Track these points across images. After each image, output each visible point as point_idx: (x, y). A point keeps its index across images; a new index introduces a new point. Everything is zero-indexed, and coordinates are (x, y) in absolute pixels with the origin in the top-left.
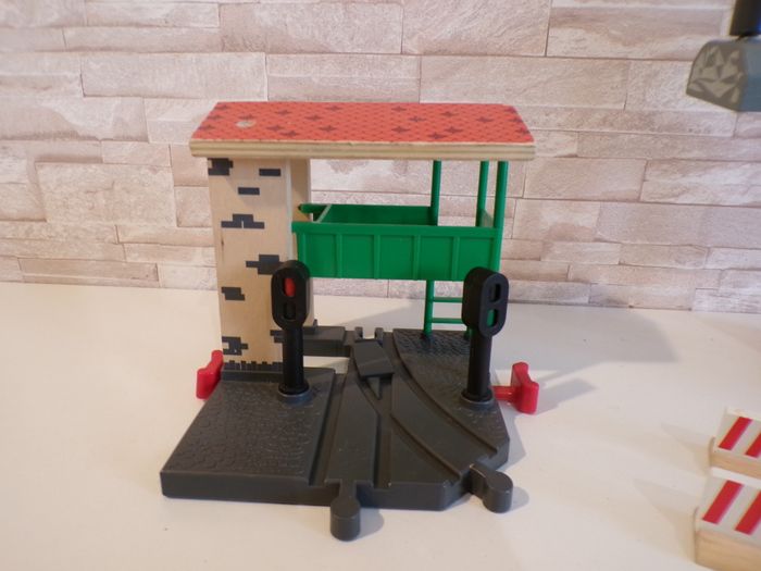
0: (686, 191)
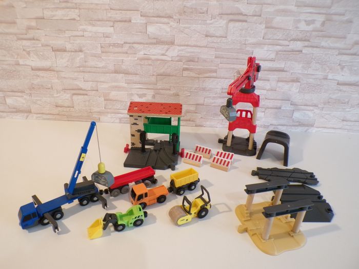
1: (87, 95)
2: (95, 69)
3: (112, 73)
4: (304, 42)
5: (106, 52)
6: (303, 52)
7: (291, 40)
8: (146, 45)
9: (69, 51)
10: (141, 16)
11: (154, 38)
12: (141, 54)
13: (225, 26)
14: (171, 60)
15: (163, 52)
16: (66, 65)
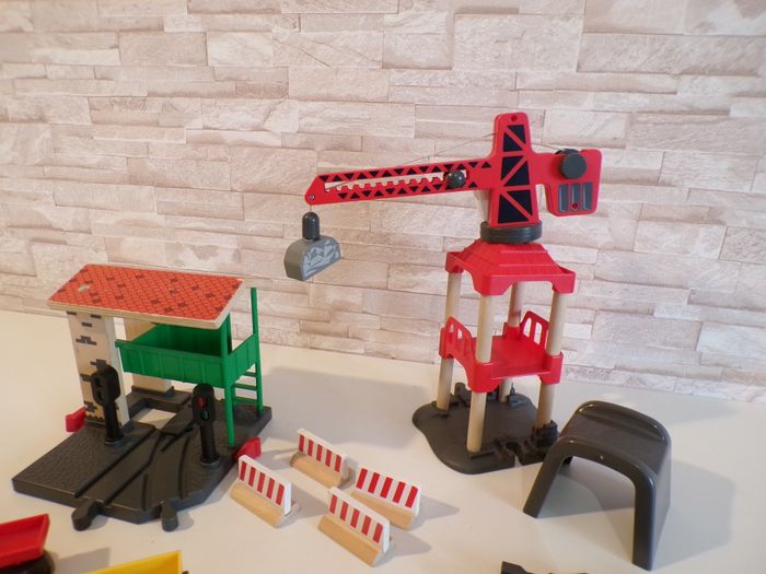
0: (417, 284)
1: (65, 243)
2: (80, 169)
3: (123, 182)
4: (738, 78)
5: (103, 123)
6: (734, 113)
7: (684, 73)
8: (207, 101)
9: (14, 121)
10: (190, 12)
11: (230, 79)
12: (195, 127)
13: (443, 32)
14: (279, 143)
15: (257, 121)
16: (9, 159)
